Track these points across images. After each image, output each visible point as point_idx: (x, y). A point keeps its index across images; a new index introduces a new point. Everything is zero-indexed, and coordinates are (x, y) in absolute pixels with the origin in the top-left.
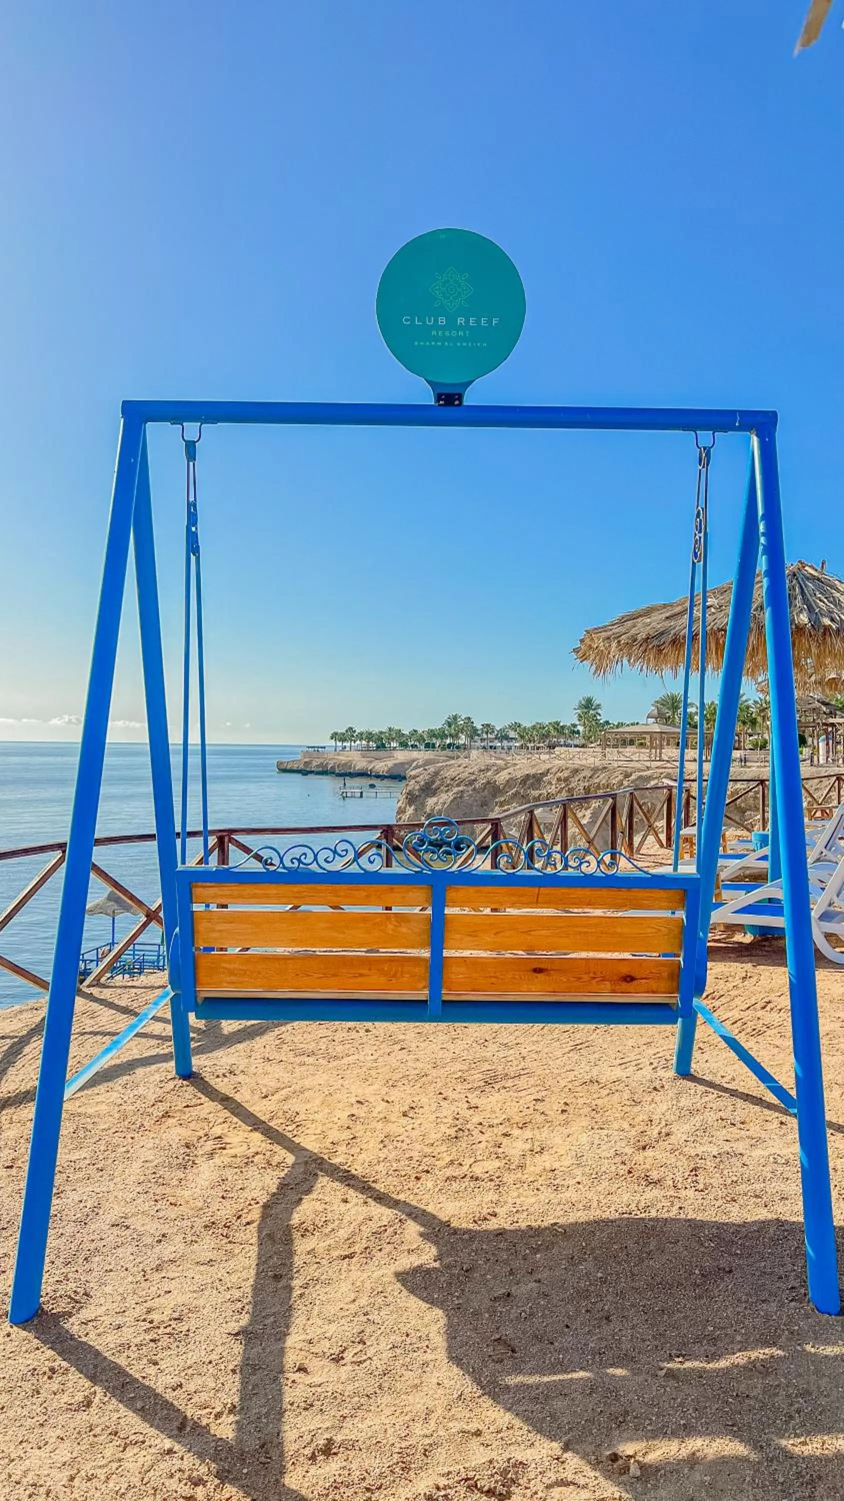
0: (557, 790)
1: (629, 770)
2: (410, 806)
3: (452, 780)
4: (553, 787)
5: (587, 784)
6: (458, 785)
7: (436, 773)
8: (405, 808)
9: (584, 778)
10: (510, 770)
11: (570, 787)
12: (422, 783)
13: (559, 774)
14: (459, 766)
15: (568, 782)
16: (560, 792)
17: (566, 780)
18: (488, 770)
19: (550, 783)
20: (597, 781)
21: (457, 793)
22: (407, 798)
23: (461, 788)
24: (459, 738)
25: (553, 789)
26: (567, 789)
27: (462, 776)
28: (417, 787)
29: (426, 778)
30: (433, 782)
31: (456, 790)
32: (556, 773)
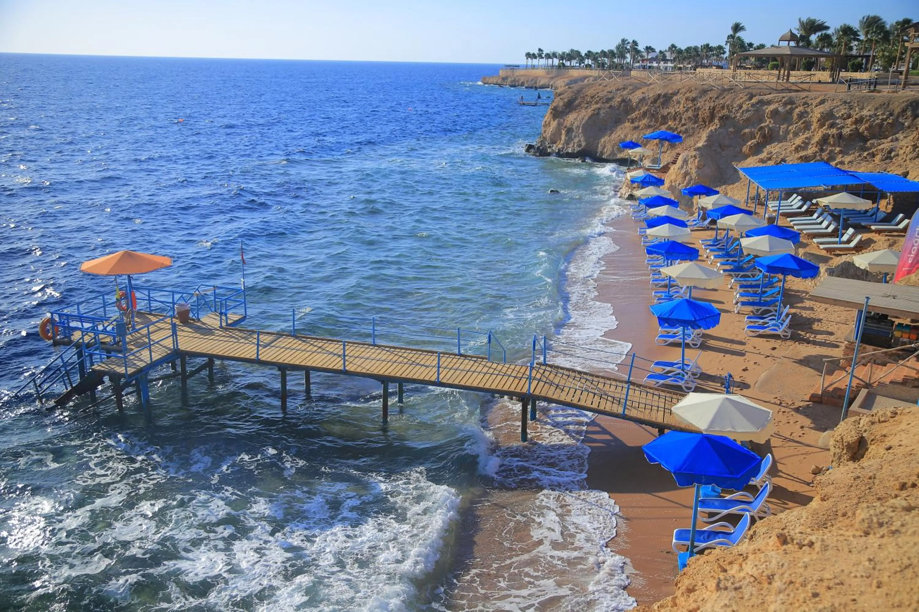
0: (685, 109)
1: (754, 92)
2: (554, 120)
3: (592, 97)
4: (681, 106)
5: (712, 104)
6: (597, 103)
7: (579, 91)
8: (549, 123)
9: (711, 98)
10: (644, 89)
11: (697, 107)
12: (566, 100)
13: (688, 95)
14: (600, 85)
15: (695, 102)
16: (687, 111)
17: (694, 100)
18: (624, 89)
19: (679, 102)
20: (722, 102)
21: (594, 110)
22: (551, 113)
23: (598, 106)
24: (624, 58)
25: (681, 109)
26: (693, 108)
27: (601, 95)
28: (561, 104)
29: (570, 96)
30: (576, 99)
31: (595, 106)
32: (686, 93)
